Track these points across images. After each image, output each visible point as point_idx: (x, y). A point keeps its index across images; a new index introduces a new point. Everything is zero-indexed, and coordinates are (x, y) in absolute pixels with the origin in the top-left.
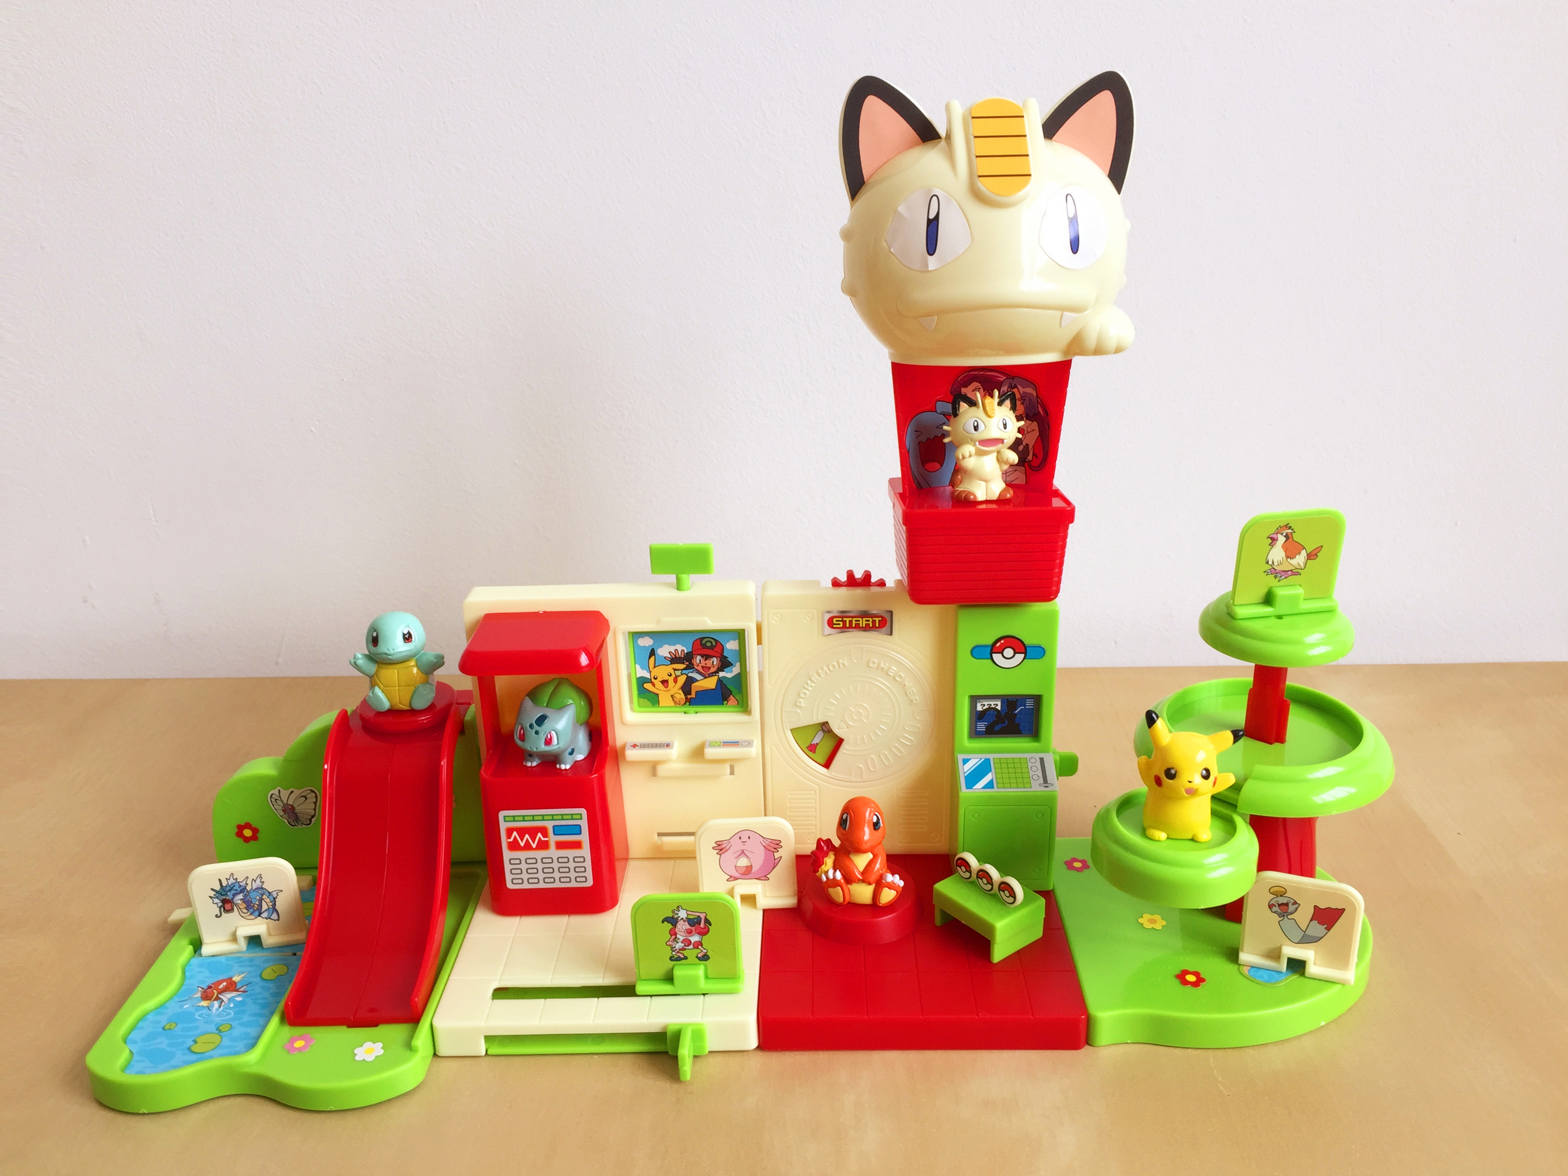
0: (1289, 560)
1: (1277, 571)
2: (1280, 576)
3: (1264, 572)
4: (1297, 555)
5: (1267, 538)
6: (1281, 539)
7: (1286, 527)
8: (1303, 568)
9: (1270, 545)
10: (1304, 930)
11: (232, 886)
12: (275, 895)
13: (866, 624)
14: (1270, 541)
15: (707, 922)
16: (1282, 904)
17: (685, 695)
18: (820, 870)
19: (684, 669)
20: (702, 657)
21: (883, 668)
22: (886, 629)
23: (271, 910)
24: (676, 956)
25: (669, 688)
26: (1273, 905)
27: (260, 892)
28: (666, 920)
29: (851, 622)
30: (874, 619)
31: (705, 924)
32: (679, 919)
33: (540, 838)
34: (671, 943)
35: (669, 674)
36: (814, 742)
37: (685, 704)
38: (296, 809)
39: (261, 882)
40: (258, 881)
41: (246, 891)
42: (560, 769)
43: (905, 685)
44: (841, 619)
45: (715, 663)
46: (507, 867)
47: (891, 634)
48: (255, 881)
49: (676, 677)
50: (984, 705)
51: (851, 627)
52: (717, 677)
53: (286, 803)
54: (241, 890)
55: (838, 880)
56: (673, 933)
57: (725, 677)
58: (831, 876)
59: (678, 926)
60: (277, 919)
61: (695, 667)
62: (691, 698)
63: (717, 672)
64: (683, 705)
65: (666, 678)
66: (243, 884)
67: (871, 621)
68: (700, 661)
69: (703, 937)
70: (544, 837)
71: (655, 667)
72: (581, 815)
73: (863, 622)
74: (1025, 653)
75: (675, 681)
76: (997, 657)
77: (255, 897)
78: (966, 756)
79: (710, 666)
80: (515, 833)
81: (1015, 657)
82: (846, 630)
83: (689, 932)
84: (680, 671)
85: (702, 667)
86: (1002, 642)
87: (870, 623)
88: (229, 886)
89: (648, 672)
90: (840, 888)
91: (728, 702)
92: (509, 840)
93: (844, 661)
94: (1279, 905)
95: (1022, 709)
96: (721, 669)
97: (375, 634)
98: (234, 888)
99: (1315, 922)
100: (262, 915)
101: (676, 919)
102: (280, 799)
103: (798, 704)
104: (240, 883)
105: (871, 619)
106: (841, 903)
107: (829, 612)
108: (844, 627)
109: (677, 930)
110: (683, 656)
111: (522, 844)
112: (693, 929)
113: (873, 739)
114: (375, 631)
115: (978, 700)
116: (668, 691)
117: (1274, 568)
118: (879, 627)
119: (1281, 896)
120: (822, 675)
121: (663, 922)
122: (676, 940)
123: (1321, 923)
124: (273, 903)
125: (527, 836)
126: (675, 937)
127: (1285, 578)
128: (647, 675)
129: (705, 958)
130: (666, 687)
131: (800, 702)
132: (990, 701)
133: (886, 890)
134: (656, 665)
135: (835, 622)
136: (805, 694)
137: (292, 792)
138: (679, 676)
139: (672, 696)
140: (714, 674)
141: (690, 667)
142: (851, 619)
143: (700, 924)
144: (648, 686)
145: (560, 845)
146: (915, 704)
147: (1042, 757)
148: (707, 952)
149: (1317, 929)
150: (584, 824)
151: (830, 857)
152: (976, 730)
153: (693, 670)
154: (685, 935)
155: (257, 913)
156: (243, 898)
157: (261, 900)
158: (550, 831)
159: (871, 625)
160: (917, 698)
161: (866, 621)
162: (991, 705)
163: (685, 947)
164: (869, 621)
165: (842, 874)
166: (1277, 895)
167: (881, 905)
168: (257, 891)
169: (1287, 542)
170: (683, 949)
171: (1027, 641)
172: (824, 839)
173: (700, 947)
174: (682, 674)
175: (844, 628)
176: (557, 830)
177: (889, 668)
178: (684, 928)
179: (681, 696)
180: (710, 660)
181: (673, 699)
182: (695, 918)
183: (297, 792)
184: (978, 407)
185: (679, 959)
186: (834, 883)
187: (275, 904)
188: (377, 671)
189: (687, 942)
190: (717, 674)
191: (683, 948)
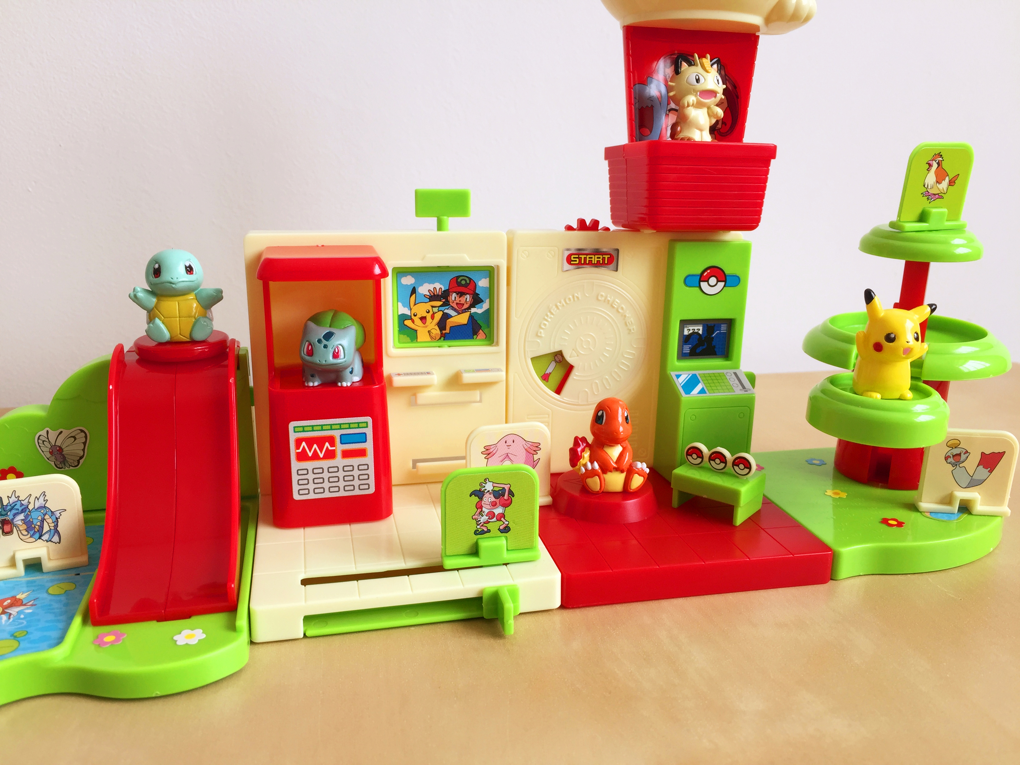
0: (938, 184)
1: (929, 194)
2: (930, 198)
3: (922, 194)
4: (943, 180)
5: (927, 163)
6: (935, 165)
7: (939, 155)
8: (945, 193)
9: (927, 170)
10: (972, 476)
11: (13, 505)
12: (58, 514)
13: (597, 261)
14: (927, 166)
15: (511, 493)
16: (956, 455)
17: (440, 331)
18: (578, 463)
19: (440, 306)
20: (457, 294)
21: (609, 301)
22: (613, 265)
23: (53, 532)
24: (480, 530)
25: (426, 324)
26: (949, 457)
27: (42, 511)
28: (474, 493)
29: (585, 259)
30: (604, 256)
31: (508, 496)
32: (486, 491)
33: (327, 447)
34: (476, 517)
35: (428, 311)
36: (548, 372)
37: (440, 339)
38: (64, 450)
39: (44, 501)
40: (42, 499)
41: (28, 510)
42: (342, 386)
43: (625, 316)
44: (577, 256)
45: (468, 300)
46: (295, 478)
47: (617, 270)
48: (38, 499)
49: (434, 314)
50: (690, 330)
51: (585, 263)
52: (469, 313)
53: (54, 444)
54: (22, 510)
55: (596, 470)
56: (479, 506)
57: (475, 313)
58: (589, 466)
59: (485, 499)
60: (59, 541)
61: (451, 303)
62: (445, 333)
63: (469, 308)
64: (438, 340)
65: (425, 314)
66: (25, 503)
67: (601, 258)
68: (455, 298)
69: (506, 508)
70: (331, 447)
71: (415, 305)
72: (367, 423)
73: (595, 259)
74: (725, 281)
75: (433, 317)
76: (704, 285)
77: (36, 517)
78: (678, 373)
79: (463, 303)
80: (304, 444)
81: (718, 285)
82: (581, 266)
83: (494, 505)
84: (438, 308)
85: (457, 304)
86: (709, 271)
87: (601, 260)
88: (10, 506)
89: (409, 310)
90: (597, 477)
91: (477, 336)
92: (298, 451)
93: (578, 294)
94: (954, 456)
95: (718, 333)
96: (473, 305)
97: (157, 266)
98: (15, 507)
99: (981, 467)
100: (42, 538)
101: (483, 491)
102: (47, 440)
103: (539, 334)
104: (22, 501)
105: (601, 256)
106: (598, 491)
107: (568, 250)
108: (580, 263)
109: (483, 502)
110: (440, 294)
111: (310, 454)
112: (498, 501)
113: (598, 365)
114: (157, 263)
115: (685, 325)
116: (426, 327)
117: (928, 191)
118: (607, 264)
119: (955, 448)
120: (560, 308)
121: (471, 496)
122: (481, 513)
123: (985, 467)
124: (55, 523)
125: (315, 446)
126: (480, 510)
127: (934, 200)
128: (407, 312)
129: (506, 530)
130: (424, 324)
131: (541, 333)
132: (694, 326)
133: (636, 476)
134: (416, 303)
135: (572, 259)
136: (545, 325)
137: (61, 432)
138: (436, 312)
139: (429, 332)
140: (467, 311)
141: (446, 304)
142: (585, 256)
143: (504, 496)
144: (408, 323)
145: (347, 454)
146: (633, 333)
147: (734, 372)
148: (508, 524)
149: (983, 472)
150: (369, 431)
151: (586, 452)
152: (683, 352)
153: (448, 307)
154: (490, 508)
155: (37, 535)
156: (24, 518)
157: (43, 520)
158: (338, 440)
159: (601, 262)
160: (634, 328)
161: (598, 258)
162: (694, 330)
163: (489, 520)
164: (600, 258)
165: (599, 465)
166: (952, 448)
167: (631, 490)
168: (39, 510)
169: (939, 168)
170: (487, 522)
171: (727, 272)
172: (580, 437)
173: (502, 519)
174: (439, 311)
175: (580, 265)
176: (345, 439)
177: (614, 301)
178: (490, 501)
179: (436, 331)
180: (464, 297)
181: (430, 335)
182: (500, 490)
183: (66, 433)
184: (697, 66)
185: (483, 532)
186: (593, 473)
187: (57, 524)
188: (157, 303)
189: (491, 515)
190: (469, 310)
191: (487, 520)
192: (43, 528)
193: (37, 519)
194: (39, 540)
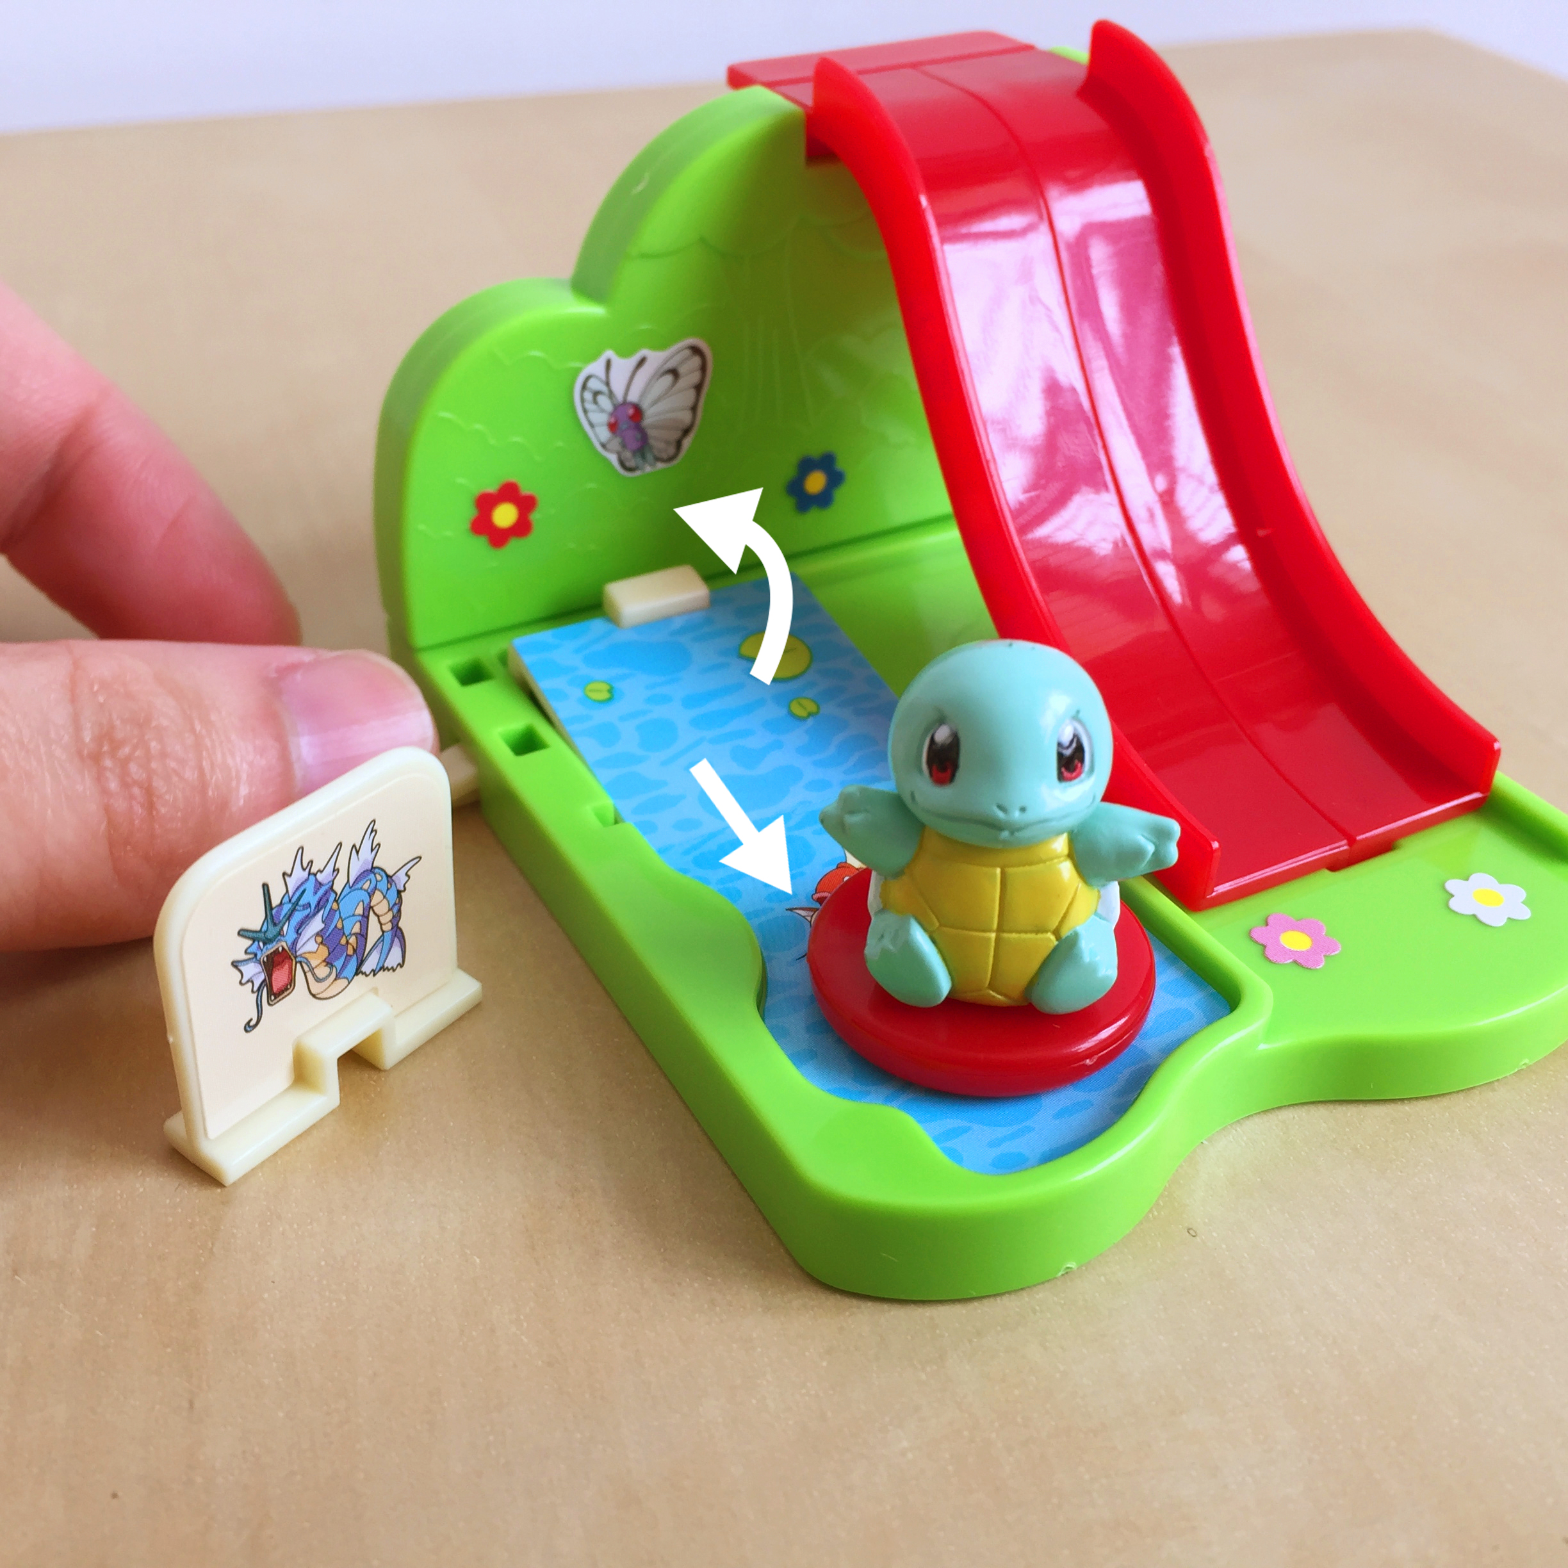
38: (647, 414)
137: (642, 360)
183: (655, 361)
192: (366, 939)
193: (354, 915)
194: (355, 977)
